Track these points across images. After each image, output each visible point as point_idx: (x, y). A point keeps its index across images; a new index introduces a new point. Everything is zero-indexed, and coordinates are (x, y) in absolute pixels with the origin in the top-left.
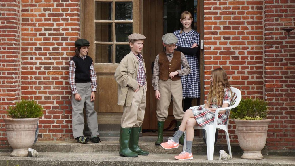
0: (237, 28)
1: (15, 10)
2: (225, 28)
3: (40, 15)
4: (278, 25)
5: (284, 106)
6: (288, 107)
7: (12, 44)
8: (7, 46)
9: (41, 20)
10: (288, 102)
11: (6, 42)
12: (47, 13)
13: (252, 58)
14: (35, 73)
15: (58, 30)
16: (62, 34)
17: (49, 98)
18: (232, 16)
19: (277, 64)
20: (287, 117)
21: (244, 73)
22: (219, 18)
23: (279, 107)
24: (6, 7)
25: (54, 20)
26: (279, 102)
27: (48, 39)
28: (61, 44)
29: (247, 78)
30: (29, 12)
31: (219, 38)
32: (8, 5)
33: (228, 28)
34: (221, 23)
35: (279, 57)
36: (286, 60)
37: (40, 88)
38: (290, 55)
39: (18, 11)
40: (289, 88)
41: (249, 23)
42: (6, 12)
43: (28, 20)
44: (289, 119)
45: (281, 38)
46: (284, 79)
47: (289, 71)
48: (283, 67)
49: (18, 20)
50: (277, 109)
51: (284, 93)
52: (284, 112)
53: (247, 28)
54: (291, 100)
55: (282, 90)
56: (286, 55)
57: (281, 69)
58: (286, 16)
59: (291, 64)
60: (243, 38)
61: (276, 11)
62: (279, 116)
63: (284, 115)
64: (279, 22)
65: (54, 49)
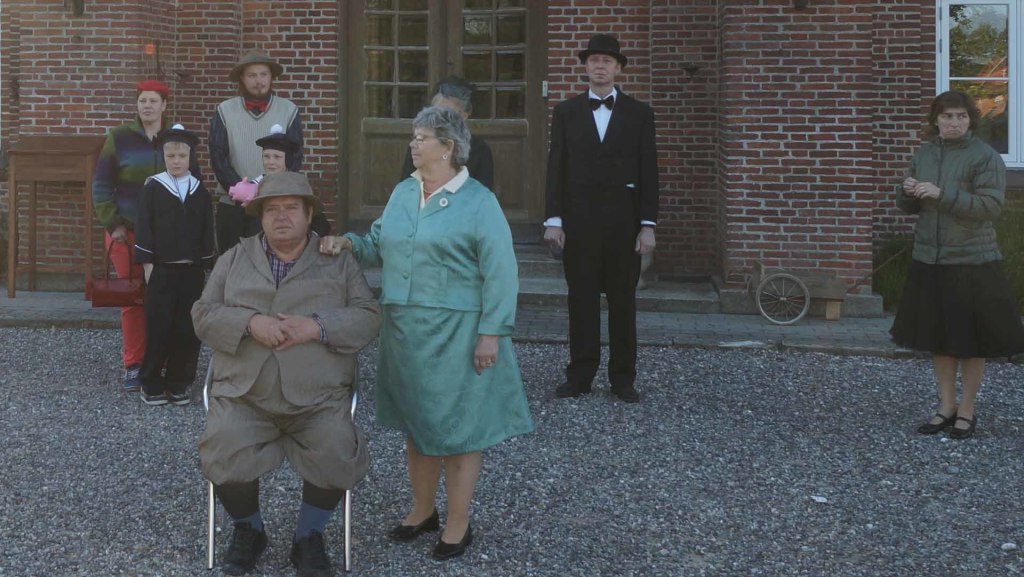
1: (231, 30)
3: (274, 38)
4: (675, 58)
5: (686, 197)
6: (692, 198)
7: (226, 86)
8: (217, 90)
10: (693, 190)
11: (216, 82)
19: (673, 125)
20: (689, 217)
23: (677, 199)
24: (217, 26)
25: (297, 46)
26: (678, 190)
30: (256, 33)
32: (221, 22)
35: (677, 114)
36: (689, 118)
38: (696, 110)
39: (238, 31)
40: (694, 167)
42: (217, 33)
44: (694, 219)
45: (680, 81)
46: (685, 150)
47: (694, 137)
48: (684, 130)
49: (238, 46)
50: (673, 202)
51: (685, 175)
52: (685, 206)
54: (698, 186)
55: (681, 170)
56: (689, 110)
57: (681, 133)
58: (688, 43)
59: (698, 125)
61: (672, 35)
62: (677, 214)
63: (685, 212)
64: (677, 53)
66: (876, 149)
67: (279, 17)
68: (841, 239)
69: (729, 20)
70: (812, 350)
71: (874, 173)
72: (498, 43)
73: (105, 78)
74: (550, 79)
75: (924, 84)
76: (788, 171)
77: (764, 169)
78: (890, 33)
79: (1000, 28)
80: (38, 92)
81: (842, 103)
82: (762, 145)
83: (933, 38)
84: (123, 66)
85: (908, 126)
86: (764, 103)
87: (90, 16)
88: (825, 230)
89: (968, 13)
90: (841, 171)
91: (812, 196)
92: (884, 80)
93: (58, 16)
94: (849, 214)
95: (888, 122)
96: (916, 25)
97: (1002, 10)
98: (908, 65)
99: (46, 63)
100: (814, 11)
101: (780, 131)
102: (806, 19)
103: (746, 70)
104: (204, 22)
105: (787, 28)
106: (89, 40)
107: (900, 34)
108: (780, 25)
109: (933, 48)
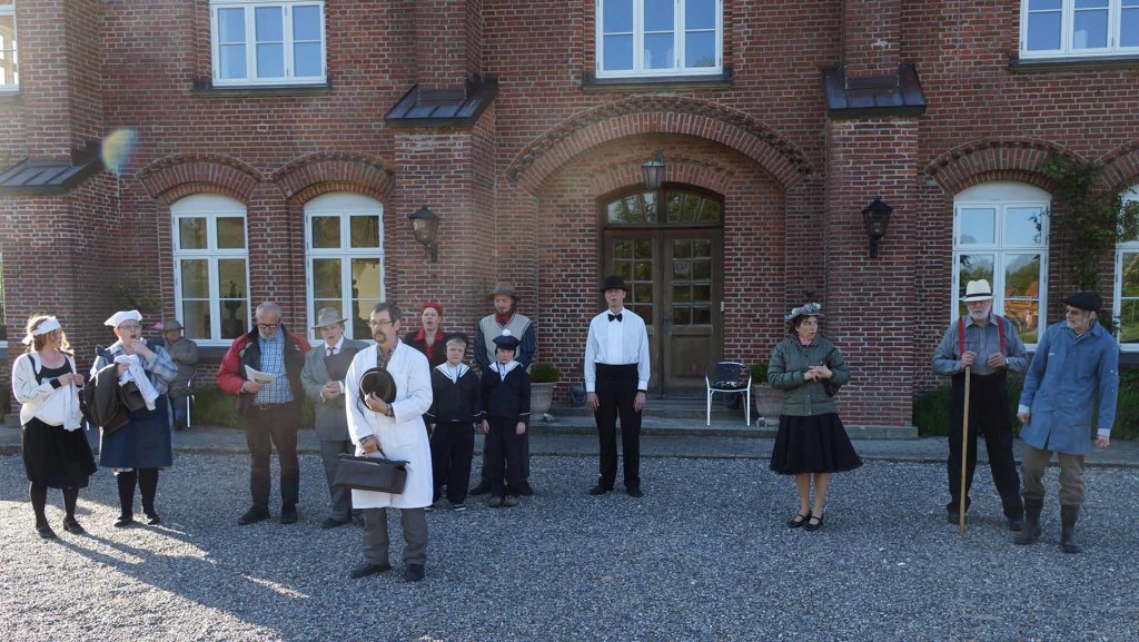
0: (759, 290)
2: (745, 290)
3: (558, 276)
4: (800, 287)
9: (558, 281)
12: (564, 273)
13: (773, 321)
14: (552, 335)
15: (576, 291)
16: (579, 295)
17: (567, 360)
18: (753, 277)
21: (764, 336)
22: (740, 280)
25: (572, 281)
27: (566, 300)
28: (578, 306)
29: (768, 341)
31: (740, 301)
33: (749, 290)
34: (742, 285)
37: (557, 350)
41: (770, 285)
43: (544, 281)
53: (768, 290)
60: (765, 300)
65: (571, 311)
66: (916, 341)
67: (560, 263)
68: (895, 394)
69: (832, 264)
70: (877, 460)
71: (914, 355)
72: (695, 278)
73: (452, 301)
74: (724, 301)
75: (944, 302)
76: (864, 354)
77: (852, 354)
78: (925, 272)
79: (990, 270)
80: (411, 310)
81: (896, 314)
82: (850, 339)
83: (950, 275)
84: (463, 294)
85: (935, 328)
86: (852, 314)
87: (442, 262)
88: (885, 389)
89: (971, 261)
90: (895, 354)
91: (878, 369)
92: (922, 300)
93: (421, 262)
94: (900, 379)
95: (923, 325)
96: (941, 267)
97: (990, 259)
98: (936, 291)
99: (414, 292)
100: (881, 259)
101: (860, 331)
102: (876, 264)
103: (841, 295)
104: (513, 266)
105: (867, 269)
106: (442, 278)
107: (931, 272)
108: (862, 267)
109: (950, 281)
